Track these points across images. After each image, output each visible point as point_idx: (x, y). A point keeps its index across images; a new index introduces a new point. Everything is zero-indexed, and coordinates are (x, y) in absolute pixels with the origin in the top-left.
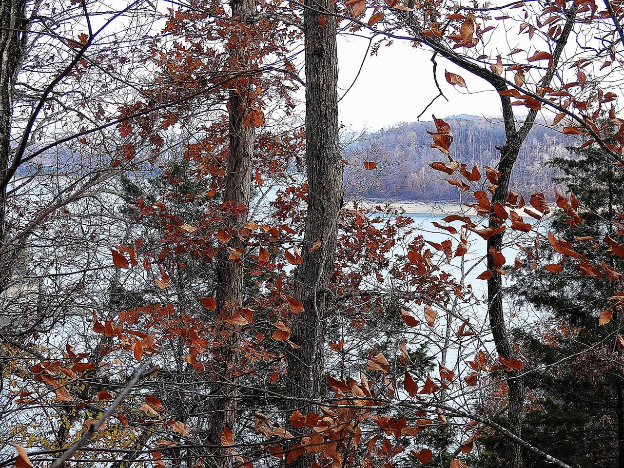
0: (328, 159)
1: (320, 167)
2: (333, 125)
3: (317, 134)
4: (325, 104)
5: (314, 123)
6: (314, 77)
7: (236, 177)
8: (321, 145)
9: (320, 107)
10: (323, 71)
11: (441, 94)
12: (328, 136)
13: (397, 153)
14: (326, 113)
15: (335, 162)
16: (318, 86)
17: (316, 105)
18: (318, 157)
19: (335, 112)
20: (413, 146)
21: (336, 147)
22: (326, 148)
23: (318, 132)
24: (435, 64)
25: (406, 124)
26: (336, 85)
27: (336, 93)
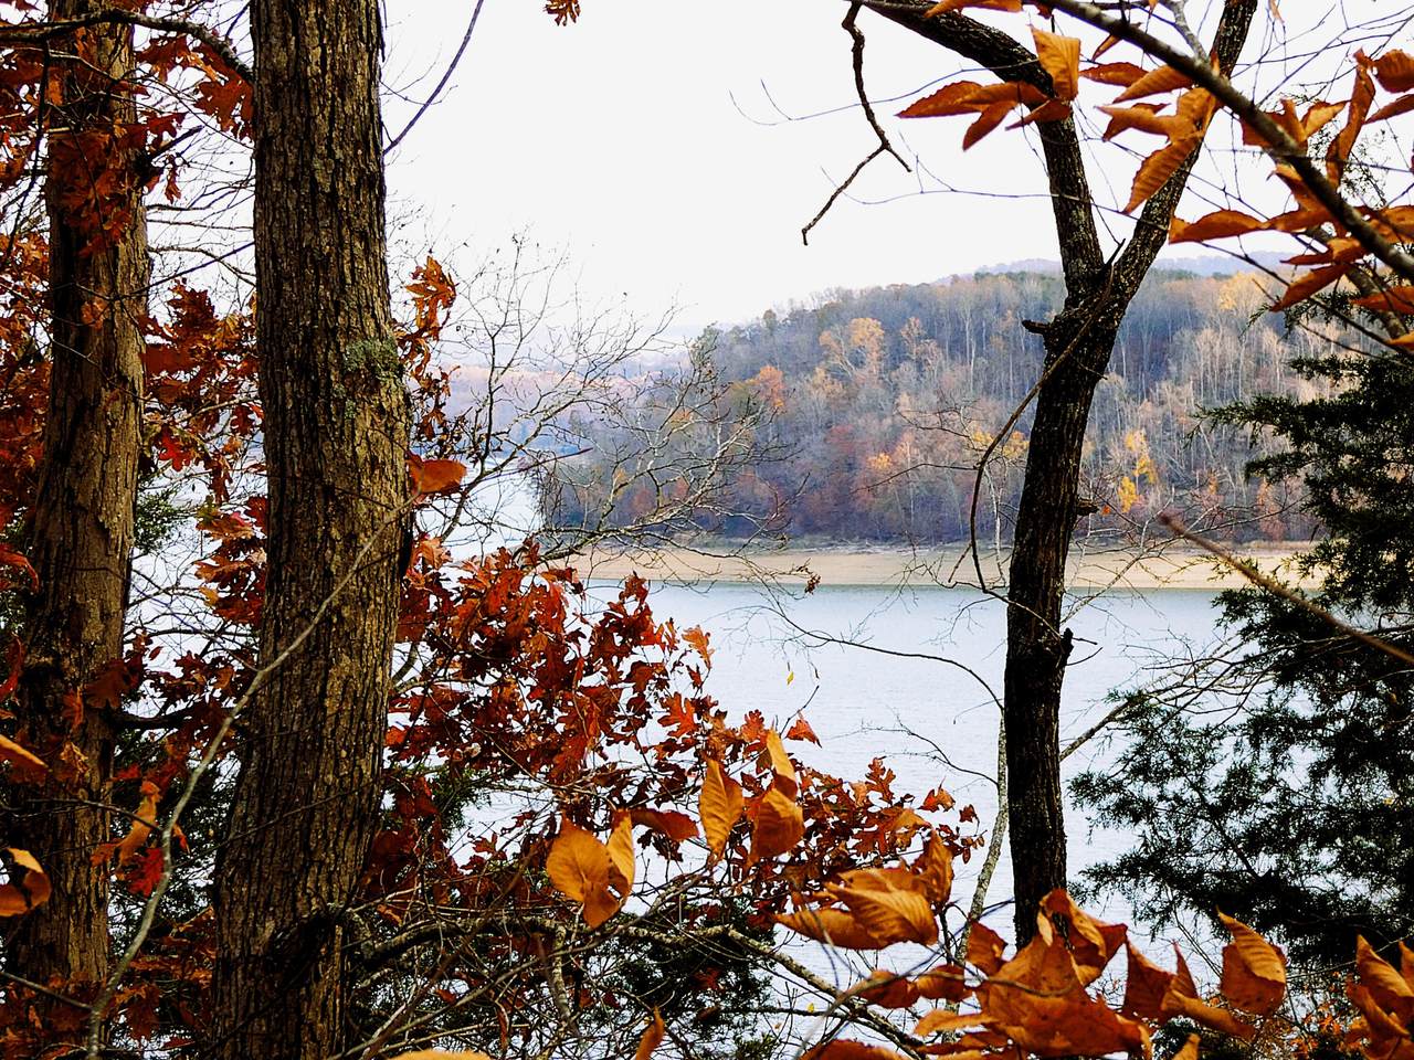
0: (344, 375)
1: (312, 408)
2: (363, 237)
3: (300, 272)
4: (331, 154)
5: (285, 229)
6: (285, 44)
7: (78, 466)
8: (314, 319)
9: (308, 165)
10: (320, 22)
11: (885, 145)
12: (343, 281)
13: (817, 389)
14: (334, 189)
15: (374, 386)
16: (298, 80)
17: (292, 159)
18: (304, 369)
19: (374, 184)
20: (873, 365)
21: (378, 327)
22: (334, 331)
23: (303, 265)
24: (859, 41)
25: (846, 296)
26: (374, 76)
27: (374, 109)
